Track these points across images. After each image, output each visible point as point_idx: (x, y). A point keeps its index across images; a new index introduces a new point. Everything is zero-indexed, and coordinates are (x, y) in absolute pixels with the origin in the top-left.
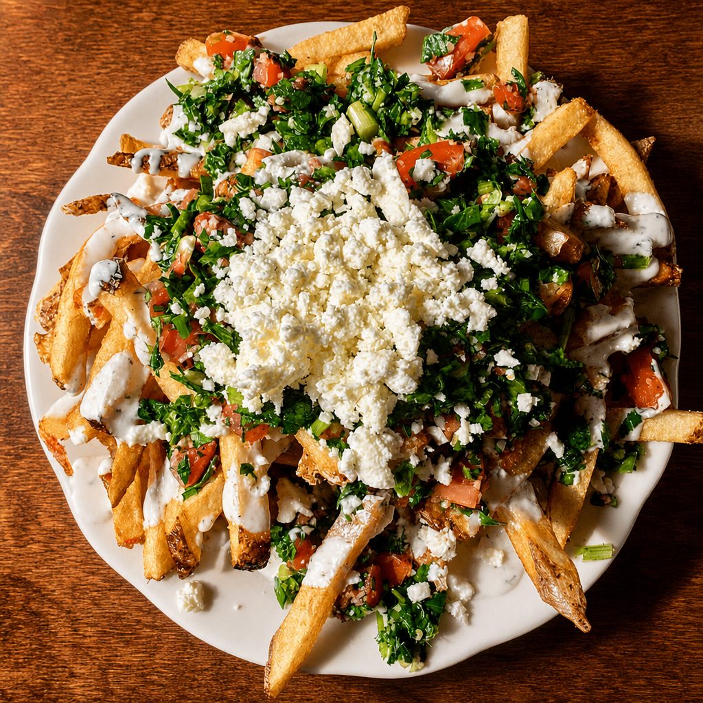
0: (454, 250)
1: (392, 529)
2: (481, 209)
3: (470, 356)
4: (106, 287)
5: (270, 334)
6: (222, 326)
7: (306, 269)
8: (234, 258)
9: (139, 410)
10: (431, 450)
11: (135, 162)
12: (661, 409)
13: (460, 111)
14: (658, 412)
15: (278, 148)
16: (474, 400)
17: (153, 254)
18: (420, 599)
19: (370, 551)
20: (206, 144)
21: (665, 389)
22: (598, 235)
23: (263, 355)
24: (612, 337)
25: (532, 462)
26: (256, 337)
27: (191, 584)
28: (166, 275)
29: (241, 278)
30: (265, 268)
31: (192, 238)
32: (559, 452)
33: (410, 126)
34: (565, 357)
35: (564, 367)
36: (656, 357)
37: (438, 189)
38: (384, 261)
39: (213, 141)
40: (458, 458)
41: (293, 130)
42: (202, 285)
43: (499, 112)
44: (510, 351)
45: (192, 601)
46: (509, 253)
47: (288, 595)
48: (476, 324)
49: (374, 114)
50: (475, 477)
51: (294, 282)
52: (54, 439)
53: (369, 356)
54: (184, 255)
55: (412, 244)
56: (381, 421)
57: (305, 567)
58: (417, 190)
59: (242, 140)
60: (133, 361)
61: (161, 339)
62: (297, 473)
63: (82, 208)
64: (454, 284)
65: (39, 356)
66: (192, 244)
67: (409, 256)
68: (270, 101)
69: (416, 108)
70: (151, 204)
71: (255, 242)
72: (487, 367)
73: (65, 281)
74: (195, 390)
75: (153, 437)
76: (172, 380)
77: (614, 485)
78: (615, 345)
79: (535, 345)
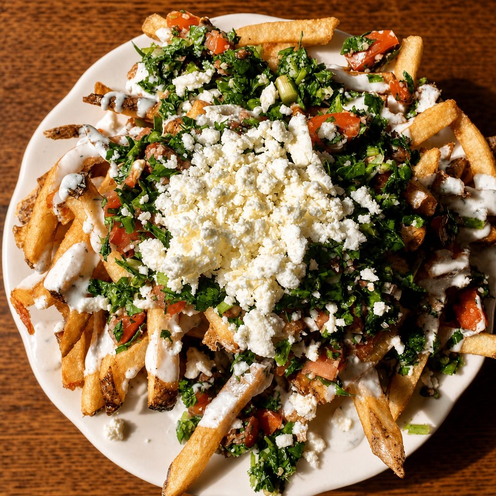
0: (342, 191)
1: (270, 391)
2: (366, 166)
3: (342, 268)
4: (72, 193)
5: (193, 234)
6: (159, 227)
7: (227, 190)
8: (173, 178)
9: (89, 287)
10: (304, 334)
11: (104, 101)
12: (478, 331)
13: (363, 94)
14: (475, 333)
15: (217, 101)
16: (341, 301)
17: (112, 173)
18: (285, 445)
19: (252, 406)
20: (161, 93)
21: (483, 317)
22: (450, 200)
23: (187, 248)
24: (450, 275)
25: (379, 355)
26: (183, 235)
27: (115, 420)
28: (119, 187)
29: (177, 192)
30: (197, 186)
31: (142, 161)
32: (400, 350)
33: (323, 100)
34: (413, 282)
35: (412, 289)
36: (479, 294)
37: (336, 146)
38: (287, 191)
39: (166, 91)
40: (325, 343)
41: (232, 88)
42: (147, 196)
43: (391, 99)
44: (373, 269)
45: (114, 433)
46: (382, 200)
47: (186, 434)
48: (350, 244)
49: (296, 87)
50: (335, 357)
51: (217, 198)
52: (22, 305)
53: (267, 257)
54: (135, 174)
55: (310, 181)
56: (270, 305)
57: (201, 414)
58: (320, 145)
59: (189, 93)
60: (88, 250)
61: (112, 233)
62: (204, 342)
63: (59, 134)
64: (337, 214)
65: (15, 243)
66: (143, 165)
67: (306, 189)
68: (216, 65)
69: (329, 87)
70: (113, 135)
71: (191, 167)
72: (355, 279)
73: (41, 187)
74: (134, 274)
75: (98, 308)
76: (117, 265)
77: (438, 383)
78: (452, 281)
79: (392, 269)
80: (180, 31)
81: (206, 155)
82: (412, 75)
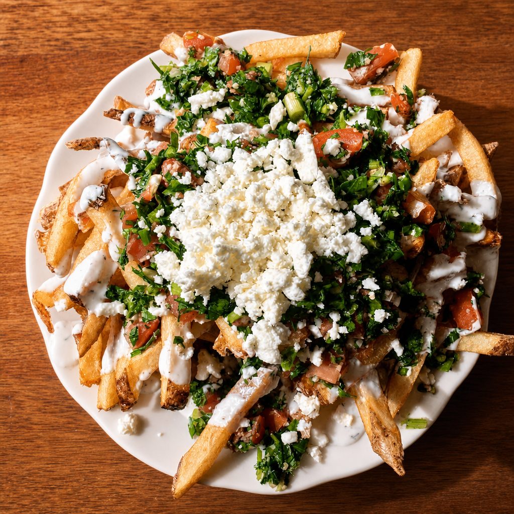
0: (345, 205)
1: (276, 392)
2: (368, 179)
3: (346, 279)
4: (93, 204)
5: (206, 249)
6: (173, 240)
7: (238, 207)
8: (187, 193)
9: (107, 293)
10: (309, 341)
11: (123, 117)
12: (474, 330)
13: (365, 108)
14: (471, 332)
15: (229, 120)
16: (344, 310)
17: (130, 185)
18: (289, 442)
19: (259, 406)
20: (178, 110)
21: (478, 317)
22: (448, 206)
23: (200, 262)
24: (447, 278)
25: (379, 357)
26: (196, 250)
27: (130, 416)
28: (138, 200)
29: (191, 208)
30: (210, 202)
31: (159, 176)
32: (399, 352)
33: (328, 115)
34: (412, 288)
35: (411, 295)
36: (475, 295)
37: (340, 162)
38: (294, 207)
39: (182, 108)
40: (327, 348)
41: (243, 107)
42: (163, 210)
43: (392, 112)
44: (374, 279)
45: (129, 427)
46: (383, 212)
47: (197, 430)
48: (353, 258)
49: (303, 104)
50: (338, 362)
51: (228, 215)
52: (43, 306)
53: (274, 272)
54: (152, 188)
55: (315, 197)
56: (277, 317)
57: (211, 412)
58: (325, 160)
59: (204, 110)
60: (106, 258)
61: (129, 244)
62: (214, 347)
63: (81, 145)
64: (340, 228)
65: (38, 247)
66: (159, 180)
67: (312, 206)
68: (229, 85)
69: (334, 103)
70: (132, 148)
71: (205, 183)
72: (356, 288)
73: (63, 196)
74: (149, 282)
75: (115, 312)
76: (133, 274)
77: (435, 379)
78: (449, 283)
79: (392, 277)
80: (196, 51)
81: (218, 172)
82: (412, 88)
